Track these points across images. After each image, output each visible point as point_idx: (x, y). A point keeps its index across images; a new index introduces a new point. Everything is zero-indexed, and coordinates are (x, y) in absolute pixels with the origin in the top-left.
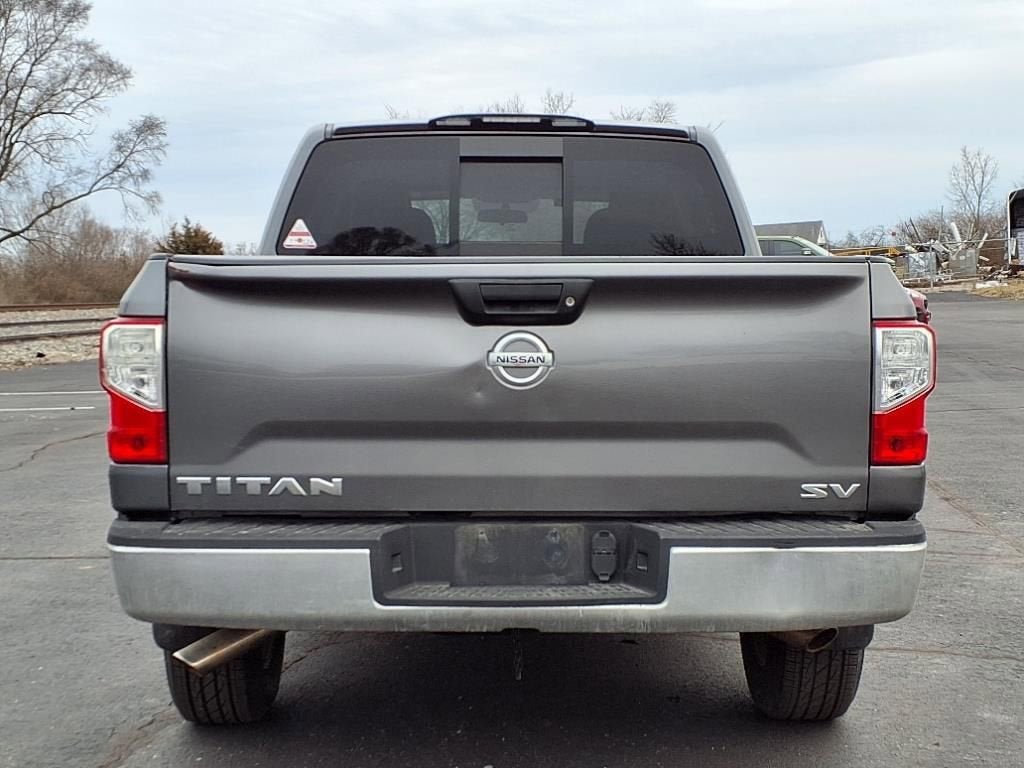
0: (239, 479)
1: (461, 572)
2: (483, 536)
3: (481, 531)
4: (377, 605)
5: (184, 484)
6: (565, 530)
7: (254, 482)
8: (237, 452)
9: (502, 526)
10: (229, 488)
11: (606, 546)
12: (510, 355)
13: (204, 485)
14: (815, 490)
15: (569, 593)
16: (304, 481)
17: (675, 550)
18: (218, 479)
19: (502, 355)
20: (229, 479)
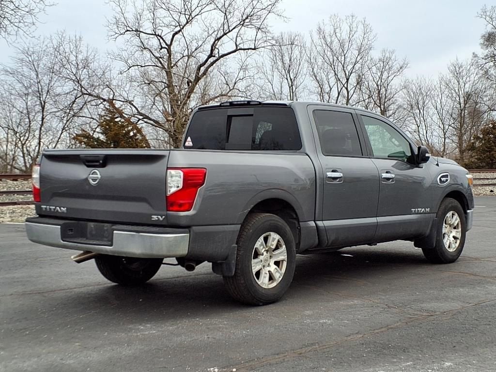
0: (50, 207)
1: (89, 236)
3: (92, 225)
4: (62, 241)
5: (42, 208)
9: (96, 224)
12: (93, 176)
13: (45, 208)
14: (155, 218)
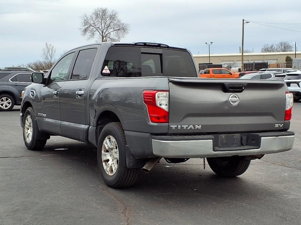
0: (182, 126)
1: (220, 145)
2: (223, 137)
3: (223, 136)
4: (213, 151)
5: (172, 127)
6: (237, 135)
7: (185, 127)
8: (182, 120)
9: (227, 135)
10: (180, 128)
11: (244, 138)
12: (233, 99)
13: (175, 127)
14: (277, 126)
15: (238, 148)
16: (194, 126)
17: (262, 138)
18: (179, 126)
19: (231, 99)
20: (180, 126)
